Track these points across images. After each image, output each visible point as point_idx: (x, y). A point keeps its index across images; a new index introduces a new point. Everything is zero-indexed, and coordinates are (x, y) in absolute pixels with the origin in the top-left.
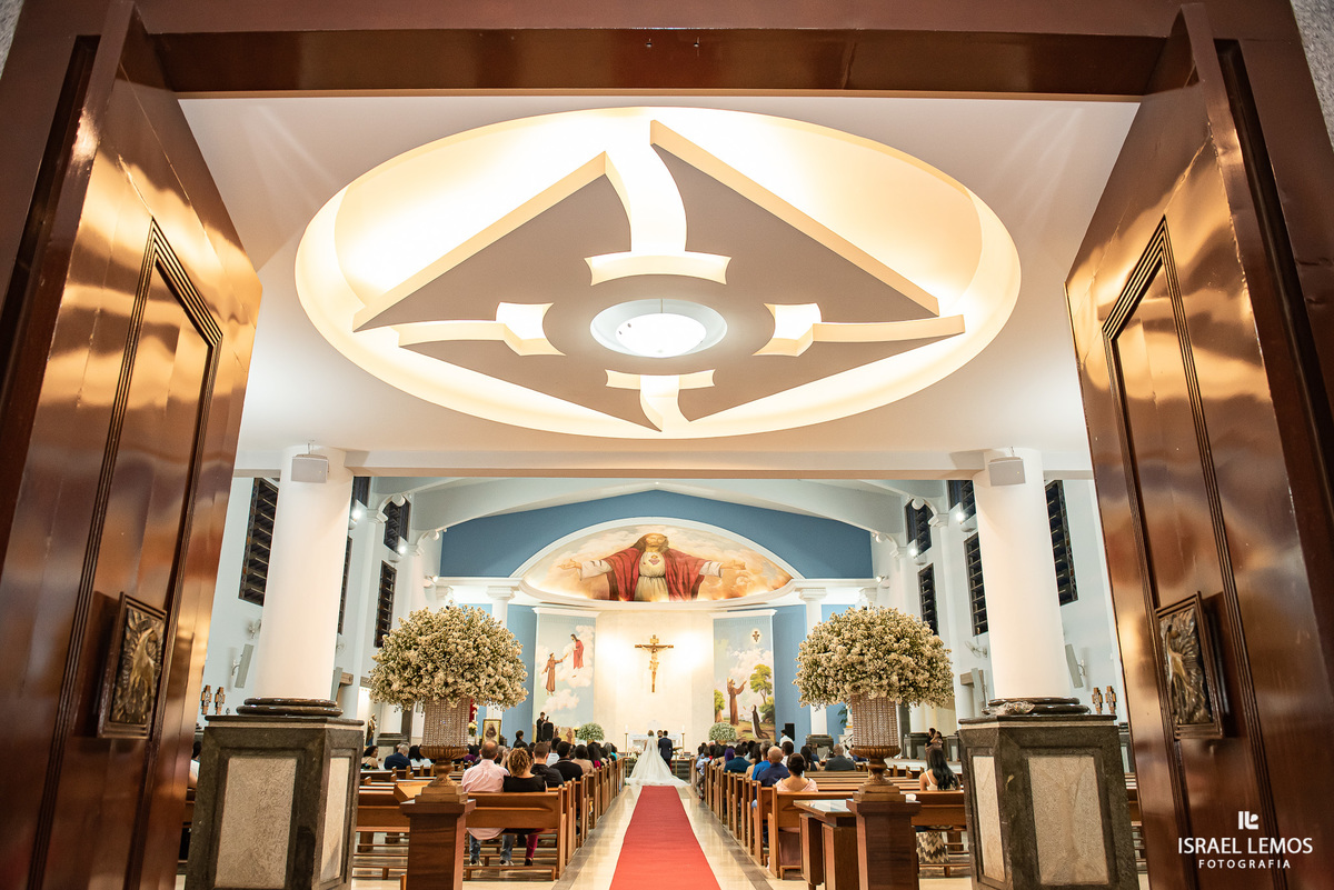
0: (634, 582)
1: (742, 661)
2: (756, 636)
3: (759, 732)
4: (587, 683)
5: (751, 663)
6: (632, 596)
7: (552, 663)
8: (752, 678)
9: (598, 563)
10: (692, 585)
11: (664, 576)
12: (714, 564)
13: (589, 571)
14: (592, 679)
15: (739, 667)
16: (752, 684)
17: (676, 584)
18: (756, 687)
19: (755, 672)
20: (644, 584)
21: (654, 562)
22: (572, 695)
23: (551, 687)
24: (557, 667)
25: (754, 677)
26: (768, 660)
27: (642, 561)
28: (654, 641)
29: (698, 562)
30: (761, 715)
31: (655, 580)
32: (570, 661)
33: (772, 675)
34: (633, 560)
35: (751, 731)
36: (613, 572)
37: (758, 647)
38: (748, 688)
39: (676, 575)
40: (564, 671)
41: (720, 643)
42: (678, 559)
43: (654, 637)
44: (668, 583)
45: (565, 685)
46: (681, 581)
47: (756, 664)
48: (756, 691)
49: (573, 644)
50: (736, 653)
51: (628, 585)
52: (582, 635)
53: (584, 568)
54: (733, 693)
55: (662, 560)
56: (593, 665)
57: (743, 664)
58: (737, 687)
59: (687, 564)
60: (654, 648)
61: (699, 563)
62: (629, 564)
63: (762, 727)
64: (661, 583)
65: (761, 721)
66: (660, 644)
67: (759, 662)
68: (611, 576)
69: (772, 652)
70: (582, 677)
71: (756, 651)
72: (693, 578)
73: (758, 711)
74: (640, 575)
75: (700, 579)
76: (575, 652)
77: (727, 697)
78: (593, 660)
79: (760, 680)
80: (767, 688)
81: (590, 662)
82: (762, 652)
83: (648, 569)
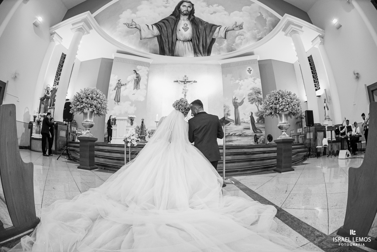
0: (173, 44)
1: (242, 85)
2: (250, 71)
3: (255, 129)
4: (142, 99)
5: (248, 86)
6: (172, 53)
7: (119, 85)
8: (249, 95)
9: (150, 27)
10: (208, 46)
11: (191, 40)
12: (222, 29)
13: (146, 33)
14: (146, 97)
15: (240, 89)
16: (249, 99)
17: (198, 46)
18: (252, 101)
19: (251, 91)
20: (180, 46)
21: (186, 29)
22: (131, 105)
23: (117, 100)
24: (123, 88)
25: (250, 95)
26: (258, 84)
27: (178, 29)
28: (185, 78)
29: (212, 27)
30: (256, 118)
31: (186, 43)
32: (131, 85)
33: (262, 93)
34: (172, 27)
35: (249, 129)
36: (161, 36)
37: (251, 77)
38: (246, 102)
39: (199, 39)
40: (127, 91)
41: (226, 76)
42: (200, 26)
43: (185, 76)
44: (194, 45)
45: (127, 99)
46: (201, 44)
47: (251, 87)
48: (252, 103)
49: (135, 76)
50: (237, 81)
51: (170, 46)
52: (140, 71)
53: (142, 30)
54: (236, 105)
55: (190, 26)
56: (147, 89)
57: (242, 87)
58: (239, 101)
59: (205, 30)
60: (185, 82)
61: (213, 29)
62: (170, 31)
63: (257, 126)
64: (189, 45)
65: (256, 122)
66: (189, 80)
67: (253, 85)
68: (160, 38)
69: (260, 80)
70: (139, 95)
71: (251, 79)
72: (209, 41)
73: (254, 116)
74: (177, 39)
75: (213, 41)
76: (135, 80)
77: (232, 108)
78: (147, 86)
79: (254, 96)
80: (260, 101)
81: (145, 87)
82: (254, 79)
83: (182, 35)
